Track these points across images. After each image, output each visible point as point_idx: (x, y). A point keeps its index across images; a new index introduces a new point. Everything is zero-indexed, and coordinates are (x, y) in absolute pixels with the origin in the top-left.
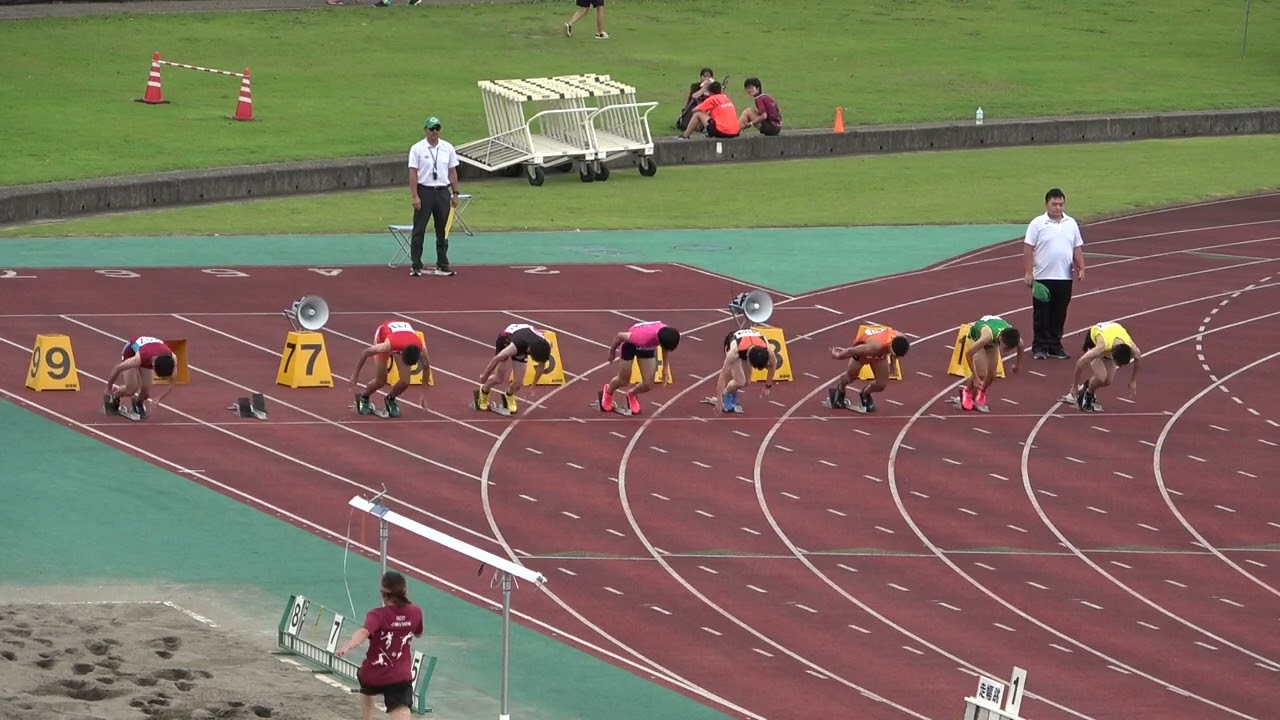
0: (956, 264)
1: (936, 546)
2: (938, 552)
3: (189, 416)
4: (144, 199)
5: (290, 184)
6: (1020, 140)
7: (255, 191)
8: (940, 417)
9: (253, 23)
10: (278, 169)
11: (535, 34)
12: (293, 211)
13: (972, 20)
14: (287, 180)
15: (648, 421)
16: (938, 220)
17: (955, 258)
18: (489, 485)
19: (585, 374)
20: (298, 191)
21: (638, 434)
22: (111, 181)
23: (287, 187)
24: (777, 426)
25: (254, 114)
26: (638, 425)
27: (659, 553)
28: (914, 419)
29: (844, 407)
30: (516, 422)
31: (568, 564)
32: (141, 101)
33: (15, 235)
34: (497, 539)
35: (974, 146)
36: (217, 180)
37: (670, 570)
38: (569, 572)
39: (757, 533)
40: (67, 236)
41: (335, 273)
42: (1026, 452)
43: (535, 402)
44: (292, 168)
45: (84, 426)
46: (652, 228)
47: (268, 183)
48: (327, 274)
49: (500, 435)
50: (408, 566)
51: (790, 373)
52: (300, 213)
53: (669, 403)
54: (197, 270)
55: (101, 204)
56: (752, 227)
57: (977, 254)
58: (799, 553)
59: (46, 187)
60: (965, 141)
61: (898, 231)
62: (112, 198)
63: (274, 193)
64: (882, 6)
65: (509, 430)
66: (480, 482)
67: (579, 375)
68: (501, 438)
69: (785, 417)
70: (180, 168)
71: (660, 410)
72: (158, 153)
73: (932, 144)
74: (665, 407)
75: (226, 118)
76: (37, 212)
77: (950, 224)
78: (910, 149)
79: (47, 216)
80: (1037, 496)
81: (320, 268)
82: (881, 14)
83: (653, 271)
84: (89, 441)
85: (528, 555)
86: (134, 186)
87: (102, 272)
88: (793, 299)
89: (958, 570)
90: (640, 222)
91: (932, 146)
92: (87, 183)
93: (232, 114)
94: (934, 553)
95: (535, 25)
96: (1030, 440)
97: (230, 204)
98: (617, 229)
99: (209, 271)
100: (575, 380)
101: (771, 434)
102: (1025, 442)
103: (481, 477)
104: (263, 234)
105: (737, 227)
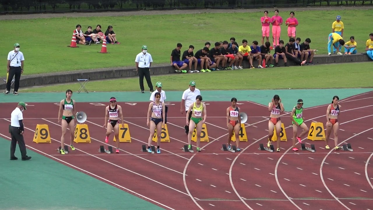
0: (343, 101)
1: (336, 197)
2: (337, 199)
3: (85, 153)
4: (70, 79)
5: (119, 74)
6: (365, 60)
7: (107, 76)
8: (338, 153)
9: (107, 20)
10: (115, 69)
11: (202, 24)
12: (120, 84)
13: (348, 20)
14: (118, 73)
15: (239, 154)
16: (337, 87)
17: (343, 100)
18: (186, 176)
19: (218, 138)
20: (122, 77)
21: (236, 159)
22: (59, 73)
23: (118, 76)
24: (283, 156)
25: (107, 51)
26: (236, 156)
27: (243, 199)
28: (329, 154)
29: (306, 150)
30: (195, 154)
31: (212, 203)
32: (69, 46)
33: (27, 91)
34: (188, 194)
35: (349, 62)
36: (95, 73)
37: (246, 204)
38: (213, 205)
39: (276, 192)
40: (44, 92)
41: (134, 104)
42: (366, 165)
43: (201, 148)
44: (120, 69)
45: (50, 156)
46: (241, 89)
47: (112, 74)
48: (132, 105)
49: (189, 159)
50: (158, 203)
51: (286, 139)
52: (122, 84)
53: (246, 148)
54: (88, 104)
55: (56, 81)
56: (274, 89)
57: (351, 98)
58: (290, 199)
59: (38, 75)
60: (346, 60)
61: (323, 90)
62: (60, 79)
63: (114, 77)
64: (318, 15)
65: (192, 157)
66: (183, 175)
67: (216, 139)
68: (190, 160)
69: (285, 153)
70: (82, 69)
71: (243, 151)
72: (75, 64)
73: (335, 61)
74: (245, 149)
75: (98, 52)
76: (34, 84)
77: (341, 88)
78: (327, 63)
79: (38, 85)
80: (370, 180)
81: (129, 103)
82: (318, 18)
83: (241, 104)
84: (51, 161)
85: (199, 199)
86: (67, 75)
87: (56, 104)
88: (288, 113)
89: (343, 205)
90: (237, 88)
91: (335, 62)
92: (51, 74)
93: (100, 51)
94: (335, 199)
95: (201, 21)
96: (368, 161)
97: (99, 81)
98: (229, 90)
99: (92, 104)
100: (215, 140)
101: (280, 159)
102: (366, 162)
103: (183, 173)
104: (110, 91)
105: (269, 89)
